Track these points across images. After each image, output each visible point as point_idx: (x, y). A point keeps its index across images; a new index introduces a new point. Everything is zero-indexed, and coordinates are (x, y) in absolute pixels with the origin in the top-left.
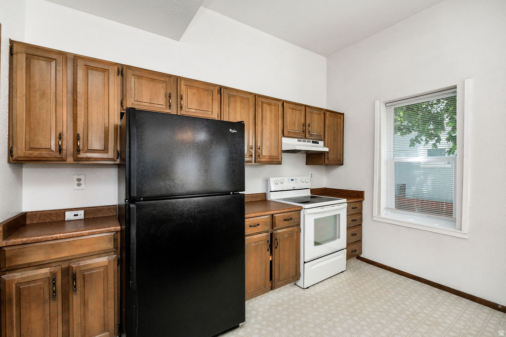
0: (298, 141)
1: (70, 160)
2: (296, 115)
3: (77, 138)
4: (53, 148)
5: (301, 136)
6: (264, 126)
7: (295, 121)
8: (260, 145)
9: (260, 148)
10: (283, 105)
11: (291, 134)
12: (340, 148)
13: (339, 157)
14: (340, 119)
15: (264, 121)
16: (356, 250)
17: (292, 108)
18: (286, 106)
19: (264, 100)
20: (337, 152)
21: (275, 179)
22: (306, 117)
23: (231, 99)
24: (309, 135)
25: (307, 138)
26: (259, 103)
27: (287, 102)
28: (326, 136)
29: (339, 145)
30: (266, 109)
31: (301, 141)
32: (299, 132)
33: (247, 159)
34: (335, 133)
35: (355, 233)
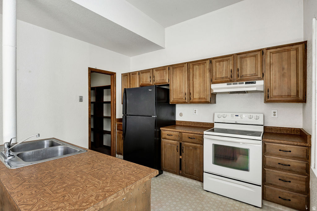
0: (227, 85)
2: (223, 66)
5: (230, 80)
6: (195, 80)
7: (223, 70)
8: (191, 92)
9: (192, 94)
10: (211, 62)
11: (219, 80)
12: (297, 84)
13: (293, 93)
14: (297, 50)
15: (194, 77)
16: (290, 200)
17: (219, 61)
18: (214, 61)
19: (194, 63)
20: (289, 88)
21: (218, 114)
22: (234, 64)
23: (175, 70)
24: (239, 78)
25: (237, 81)
26: (191, 67)
27: (214, 58)
28: (267, 75)
29: (294, 80)
30: (196, 69)
31: (231, 84)
32: (227, 77)
33: (184, 101)
34: (283, 69)
35: (289, 180)
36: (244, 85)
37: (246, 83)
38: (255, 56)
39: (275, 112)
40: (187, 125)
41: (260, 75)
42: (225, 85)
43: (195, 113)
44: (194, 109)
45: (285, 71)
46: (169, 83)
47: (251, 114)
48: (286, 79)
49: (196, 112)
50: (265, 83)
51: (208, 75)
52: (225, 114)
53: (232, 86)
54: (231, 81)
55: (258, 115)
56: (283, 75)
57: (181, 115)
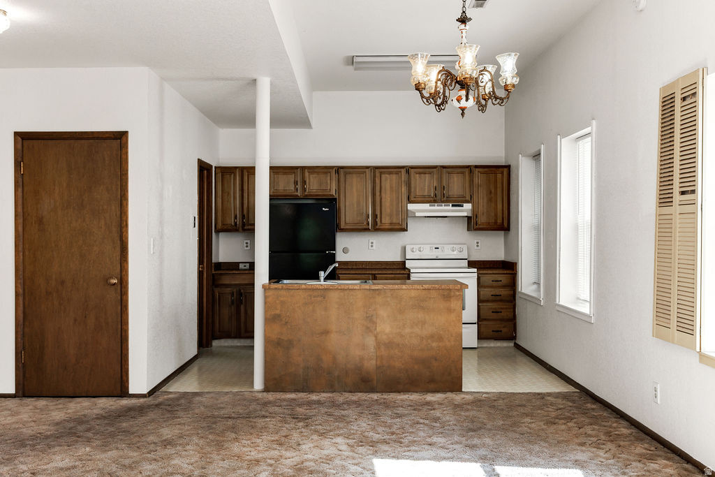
0: (430, 206)
1: (241, 229)
2: (425, 180)
3: (243, 217)
4: (233, 224)
5: (433, 200)
6: (383, 195)
7: (424, 184)
8: (378, 213)
9: (379, 216)
10: (408, 172)
11: (420, 199)
12: (503, 210)
13: (499, 221)
14: (502, 173)
15: (383, 190)
16: (501, 331)
17: (420, 173)
18: (412, 171)
19: (383, 170)
20: (496, 215)
21: (412, 246)
22: (440, 180)
23: (348, 176)
24: (445, 199)
25: (443, 202)
26: (378, 174)
27: (413, 167)
28: (475, 197)
29: (500, 206)
30: (386, 180)
31: (434, 206)
32: (429, 196)
33: (365, 227)
34: (491, 192)
35: (499, 310)
36: (450, 208)
37: (453, 206)
38: (462, 173)
39: (478, 243)
40: (358, 267)
41: (468, 198)
42: (426, 206)
43: (372, 246)
44: (371, 241)
45: (493, 195)
46: (337, 196)
47: (455, 246)
48: (493, 205)
49: (374, 245)
50: (473, 206)
51: (404, 189)
52: (422, 246)
53: (436, 208)
54: (435, 201)
55: (462, 246)
56: (490, 200)
57: (345, 251)
